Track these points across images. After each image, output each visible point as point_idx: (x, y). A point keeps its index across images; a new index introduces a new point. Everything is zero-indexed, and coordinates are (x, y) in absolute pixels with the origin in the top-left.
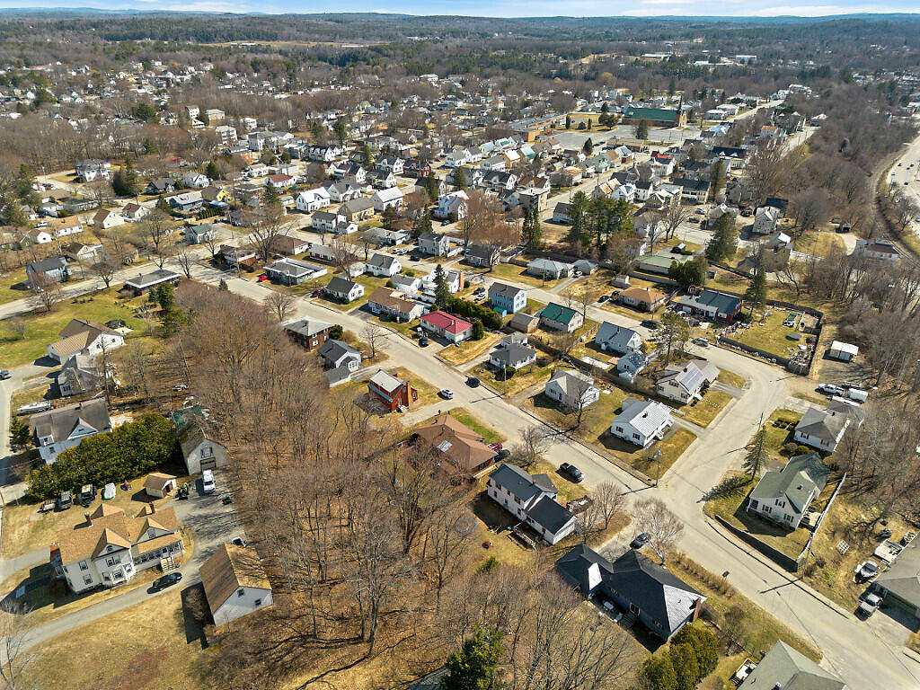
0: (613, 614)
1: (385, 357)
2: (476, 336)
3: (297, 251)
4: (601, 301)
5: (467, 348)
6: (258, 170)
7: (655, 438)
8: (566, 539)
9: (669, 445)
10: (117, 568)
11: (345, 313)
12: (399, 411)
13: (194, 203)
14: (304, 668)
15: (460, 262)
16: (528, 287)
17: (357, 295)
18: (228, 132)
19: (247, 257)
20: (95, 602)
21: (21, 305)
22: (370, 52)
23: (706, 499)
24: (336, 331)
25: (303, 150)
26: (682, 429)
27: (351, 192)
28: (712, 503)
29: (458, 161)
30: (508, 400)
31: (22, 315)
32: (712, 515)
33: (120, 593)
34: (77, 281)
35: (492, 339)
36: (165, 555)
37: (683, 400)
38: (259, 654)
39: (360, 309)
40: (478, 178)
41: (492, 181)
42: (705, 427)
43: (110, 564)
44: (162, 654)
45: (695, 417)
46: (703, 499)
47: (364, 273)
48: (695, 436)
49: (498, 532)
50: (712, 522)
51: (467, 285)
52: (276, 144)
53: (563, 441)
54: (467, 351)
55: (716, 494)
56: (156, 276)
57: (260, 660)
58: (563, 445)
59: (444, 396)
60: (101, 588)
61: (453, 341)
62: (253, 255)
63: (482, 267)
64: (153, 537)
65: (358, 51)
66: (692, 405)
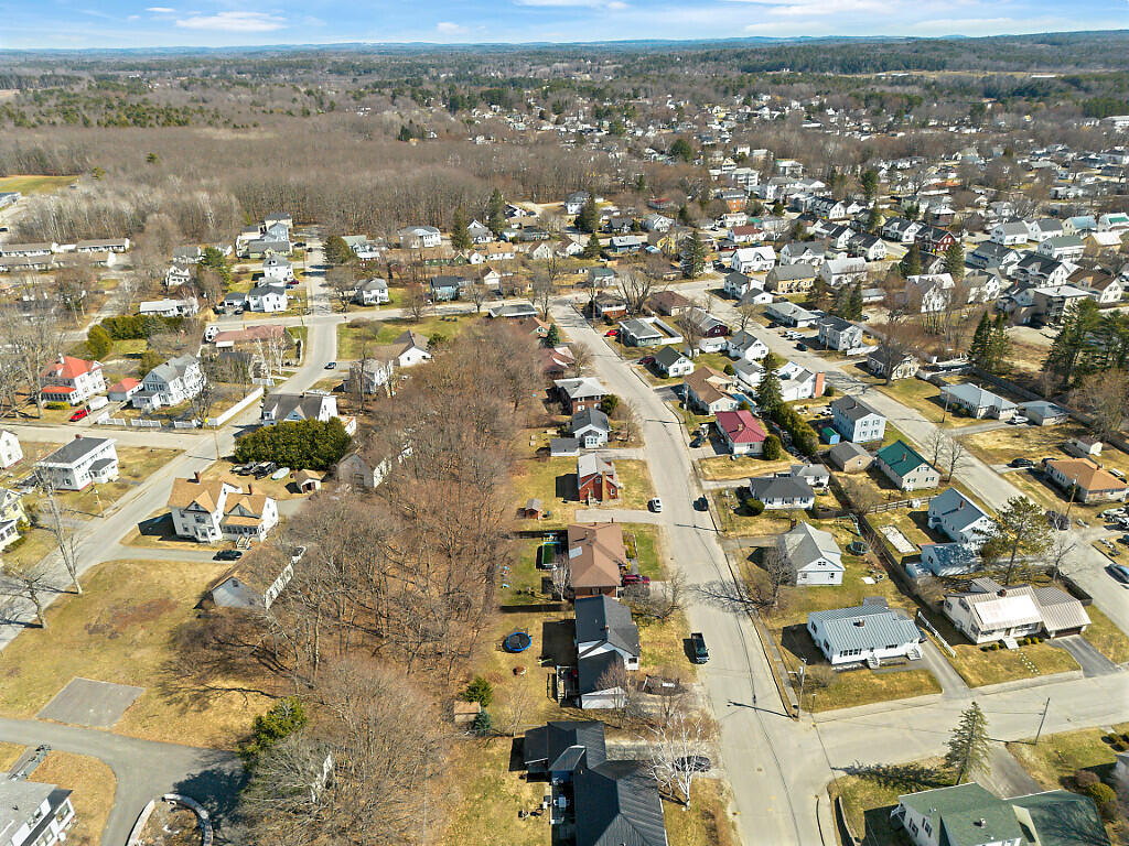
0: (557, 812)
1: (639, 443)
2: (767, 454)
3: (674, 312)
4: (1015, 464)
5: (742, 465)
6: (734, 219)
7: (865, 662)
8: (605, 711)
9: (877, 681)
10: (203, 526)
11: (652, 388)
12: (587, 503)
13: (630, 246)
14: (247, 676)
15: (857, 365)
16: (921, 417)
17: (681, 372)
18: (748, 175)
19: (614, 309)
20: (182, 548)
21: (396, 313)
22: (1059, 84)
23: (851, 771)
24: (608, 401)
25: (809, 203)
26: (927, 671)
27: (811, 257)
28: (854, 780)
29: (1012, 237)
30: (722, 539)
31: (396, 321)
32: (835, 794)
33: (201, 550)
34: (464, 301)
35: (787, 463)
36: (246, 535)
37: (973, 636)
38: (221, 645)
39: (672, 388)
40: (1012, 263)
41: (1029, 269)
42: (971, 686)
43: (198, 521)
44: (173, 607)
45: (972, 667)
46: (846, 770)
47: (720, 351)
48: (937, 687)
49: (543, 665)
50: (826, 800)
51: (828, 392)
52: (784, 193)
53: (735, 611)
54: (739, 468)
55: (879, 775)
56: (516, 309)
57: (219, 649)
58: (731, 616)
59: (651, 507)
60: (193, 539)
61: (731, 452)
62: (623, 307)
63: (882, 376)
64: (242, 515)
65: (1040, 83)
66: (984, 649)
